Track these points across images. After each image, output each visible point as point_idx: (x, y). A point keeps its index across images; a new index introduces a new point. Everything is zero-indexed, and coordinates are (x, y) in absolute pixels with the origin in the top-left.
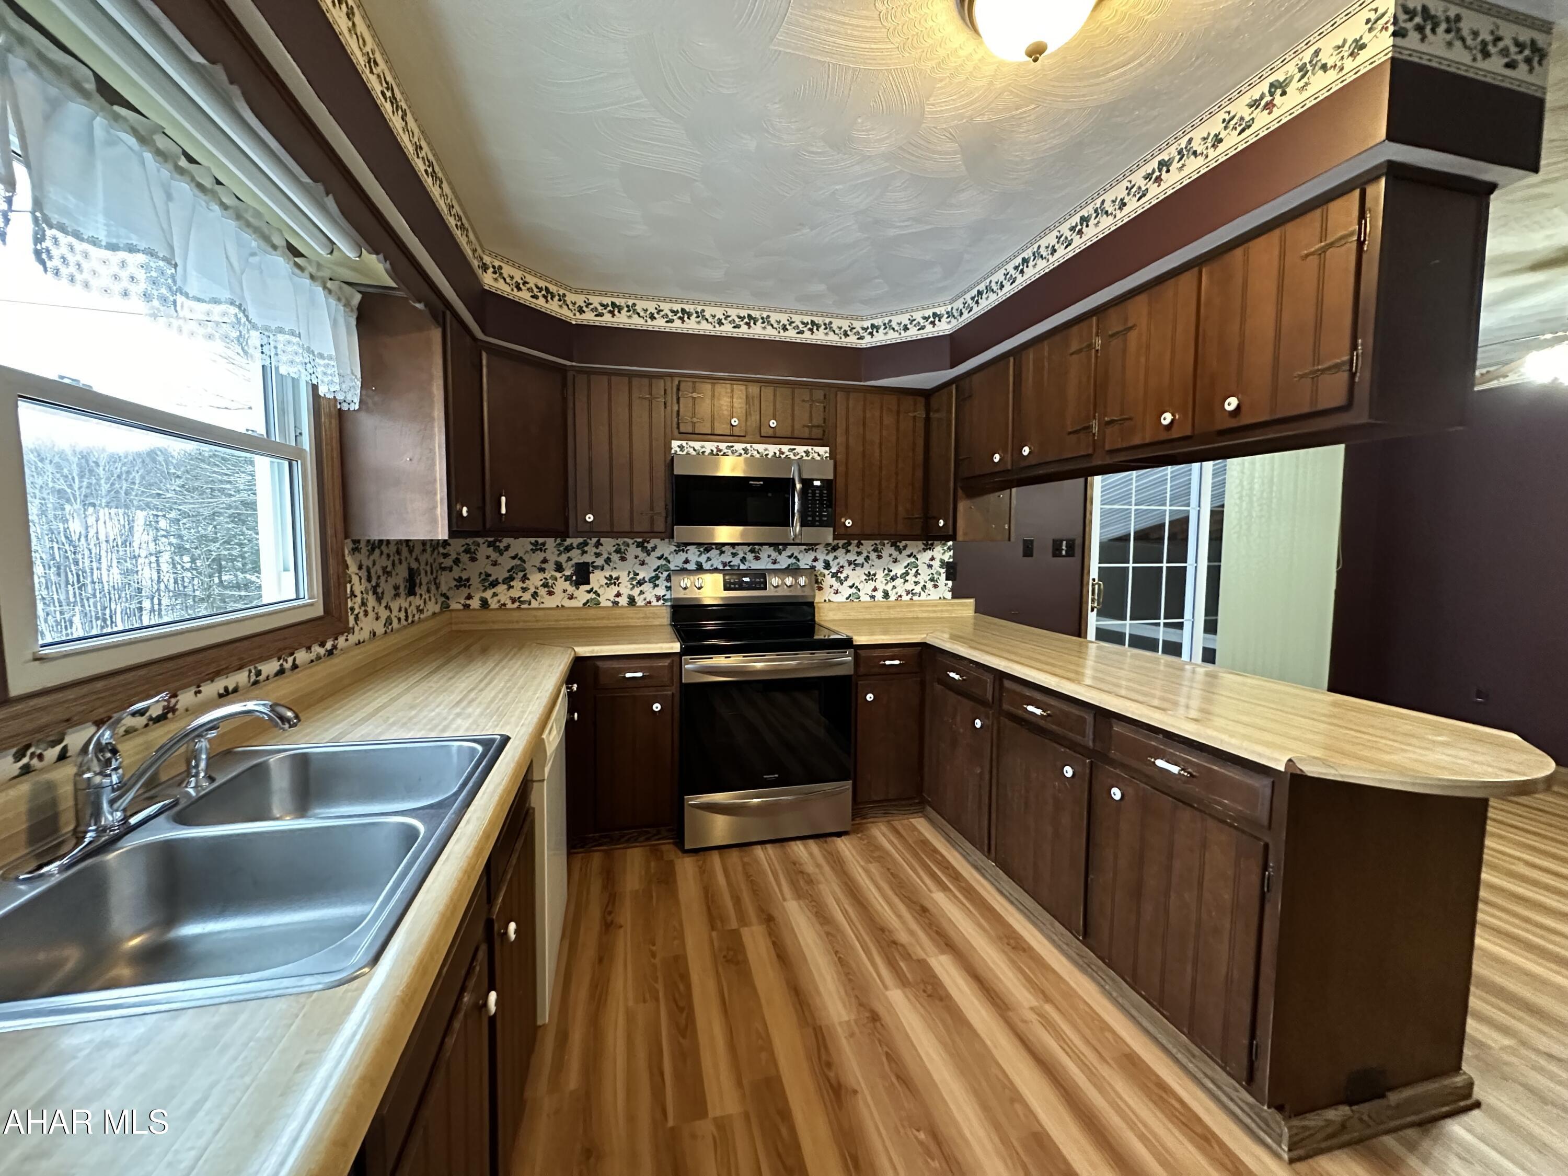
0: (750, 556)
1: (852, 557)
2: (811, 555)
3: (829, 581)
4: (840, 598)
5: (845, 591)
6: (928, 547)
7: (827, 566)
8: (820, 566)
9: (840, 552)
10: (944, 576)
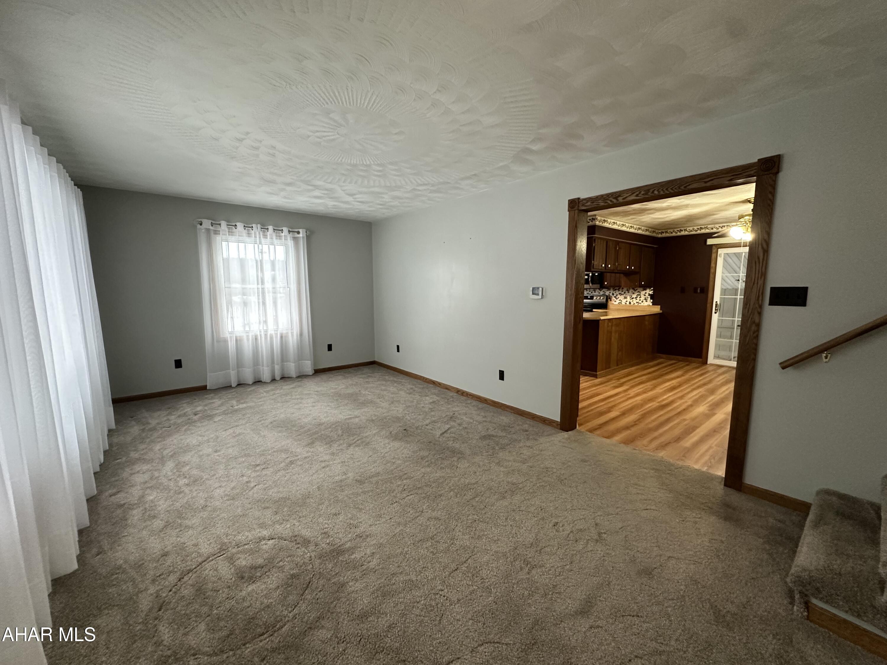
0: (593, 292)
1: (620, 292)
2: (609, 292)
3: (613, 298)
4: (617, 303)
5: (618, 301)
6: (645, 289)
7: (613, 294)
8: (611, 294)
9: (617, 291)
10: (649, 298)
